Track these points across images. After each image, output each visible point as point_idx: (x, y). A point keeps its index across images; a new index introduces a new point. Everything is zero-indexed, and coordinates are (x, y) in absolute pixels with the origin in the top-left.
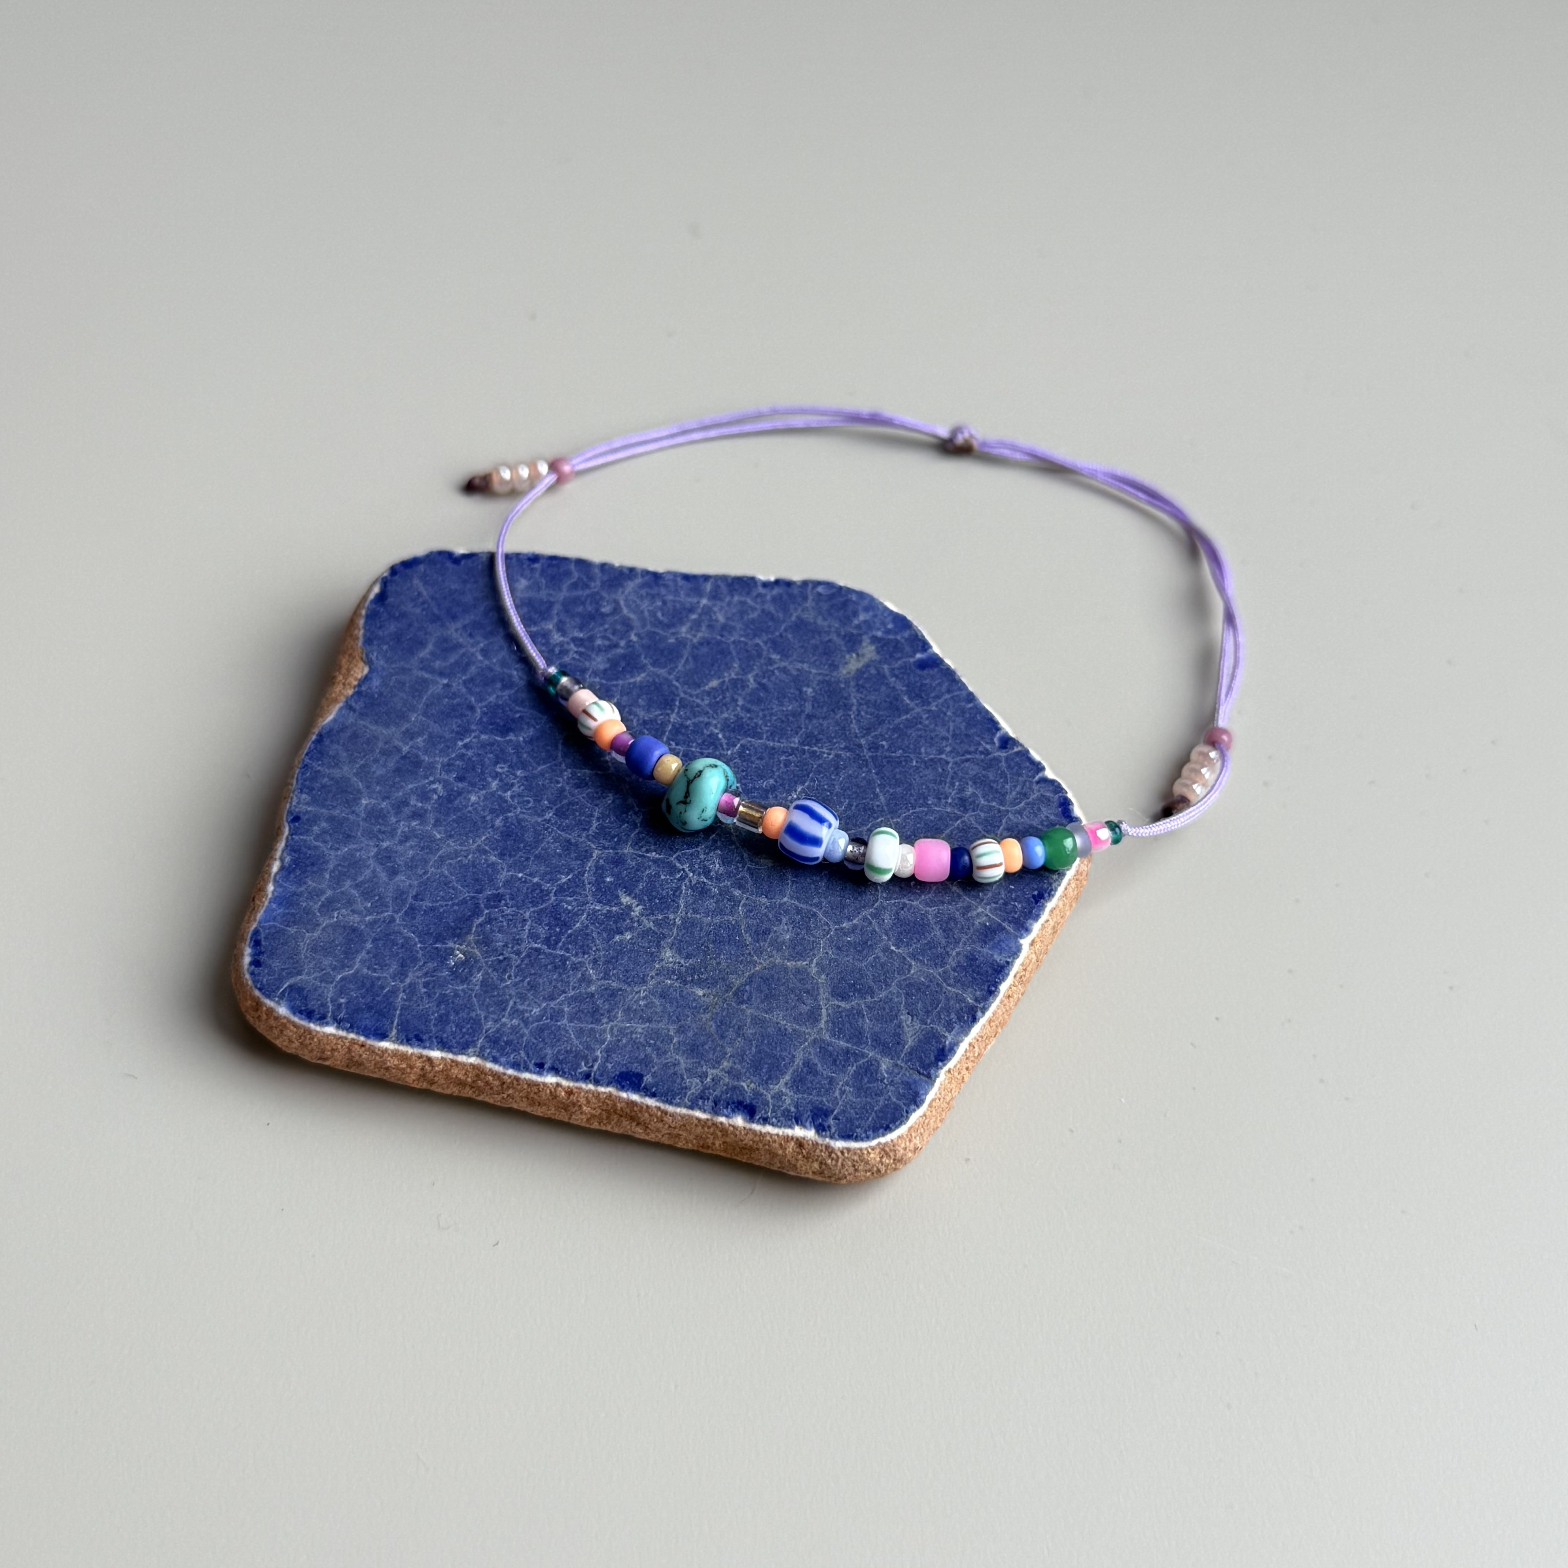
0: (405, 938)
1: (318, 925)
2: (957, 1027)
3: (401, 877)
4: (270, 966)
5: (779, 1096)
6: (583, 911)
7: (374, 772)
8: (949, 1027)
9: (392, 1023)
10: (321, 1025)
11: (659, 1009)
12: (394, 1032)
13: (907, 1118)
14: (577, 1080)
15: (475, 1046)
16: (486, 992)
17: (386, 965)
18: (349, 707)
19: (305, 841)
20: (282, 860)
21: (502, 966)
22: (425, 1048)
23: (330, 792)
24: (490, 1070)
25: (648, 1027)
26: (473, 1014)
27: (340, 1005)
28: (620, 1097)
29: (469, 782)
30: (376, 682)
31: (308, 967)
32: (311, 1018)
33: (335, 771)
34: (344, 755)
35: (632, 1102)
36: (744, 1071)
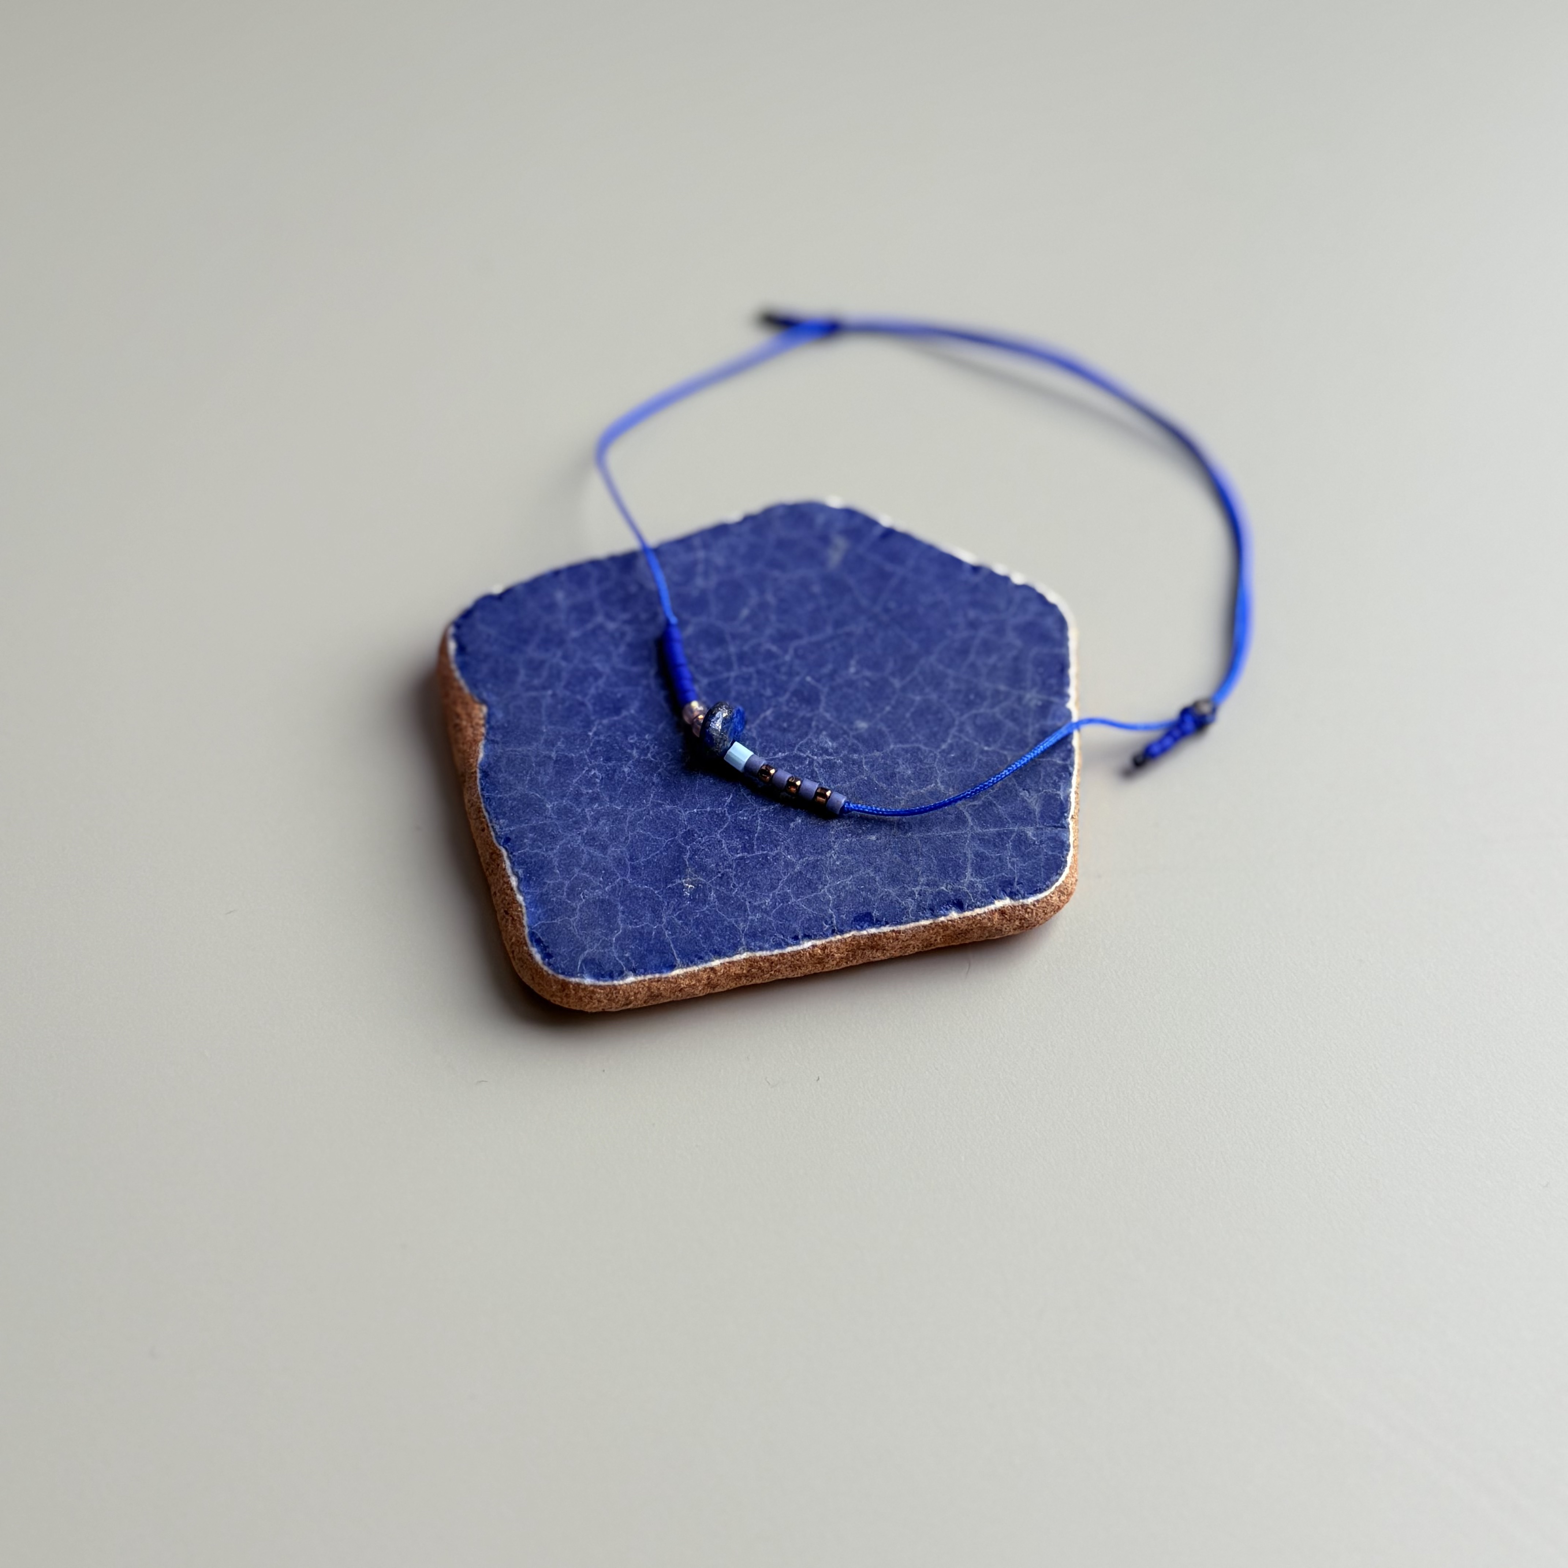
0: (642, 891)
1: (574, 909)
2: (1061, 784)
3: (611, 849)
4: (560, 954)
5: (972, 885)
6: (756, 816)
7: (542, 782)
8: (1056, 786)
9: (673, 955)
10: (623, 978)
11: (853, 862)
12: (678, 960)
13: (1066, 862)
14: (827, 936)
15: (742, 945)
16: (725, 904)
17: (642, 917)
18: (490, 741)
19: (525, 853)
20: (516, 874)
21: (724, 879)
22: (706, 962)
23: (519, 810)
24: (760, 957)
25: (854, 878)
26: (726, 923)
27: (628, 958)
28: (862, 936)
29: (616, 760)
30: (500, 715)
31: (587, 942)
32: (612, 977)
33: (513, 793)
34: (511, 778)
35: (872, 934)
36: (937, 879)
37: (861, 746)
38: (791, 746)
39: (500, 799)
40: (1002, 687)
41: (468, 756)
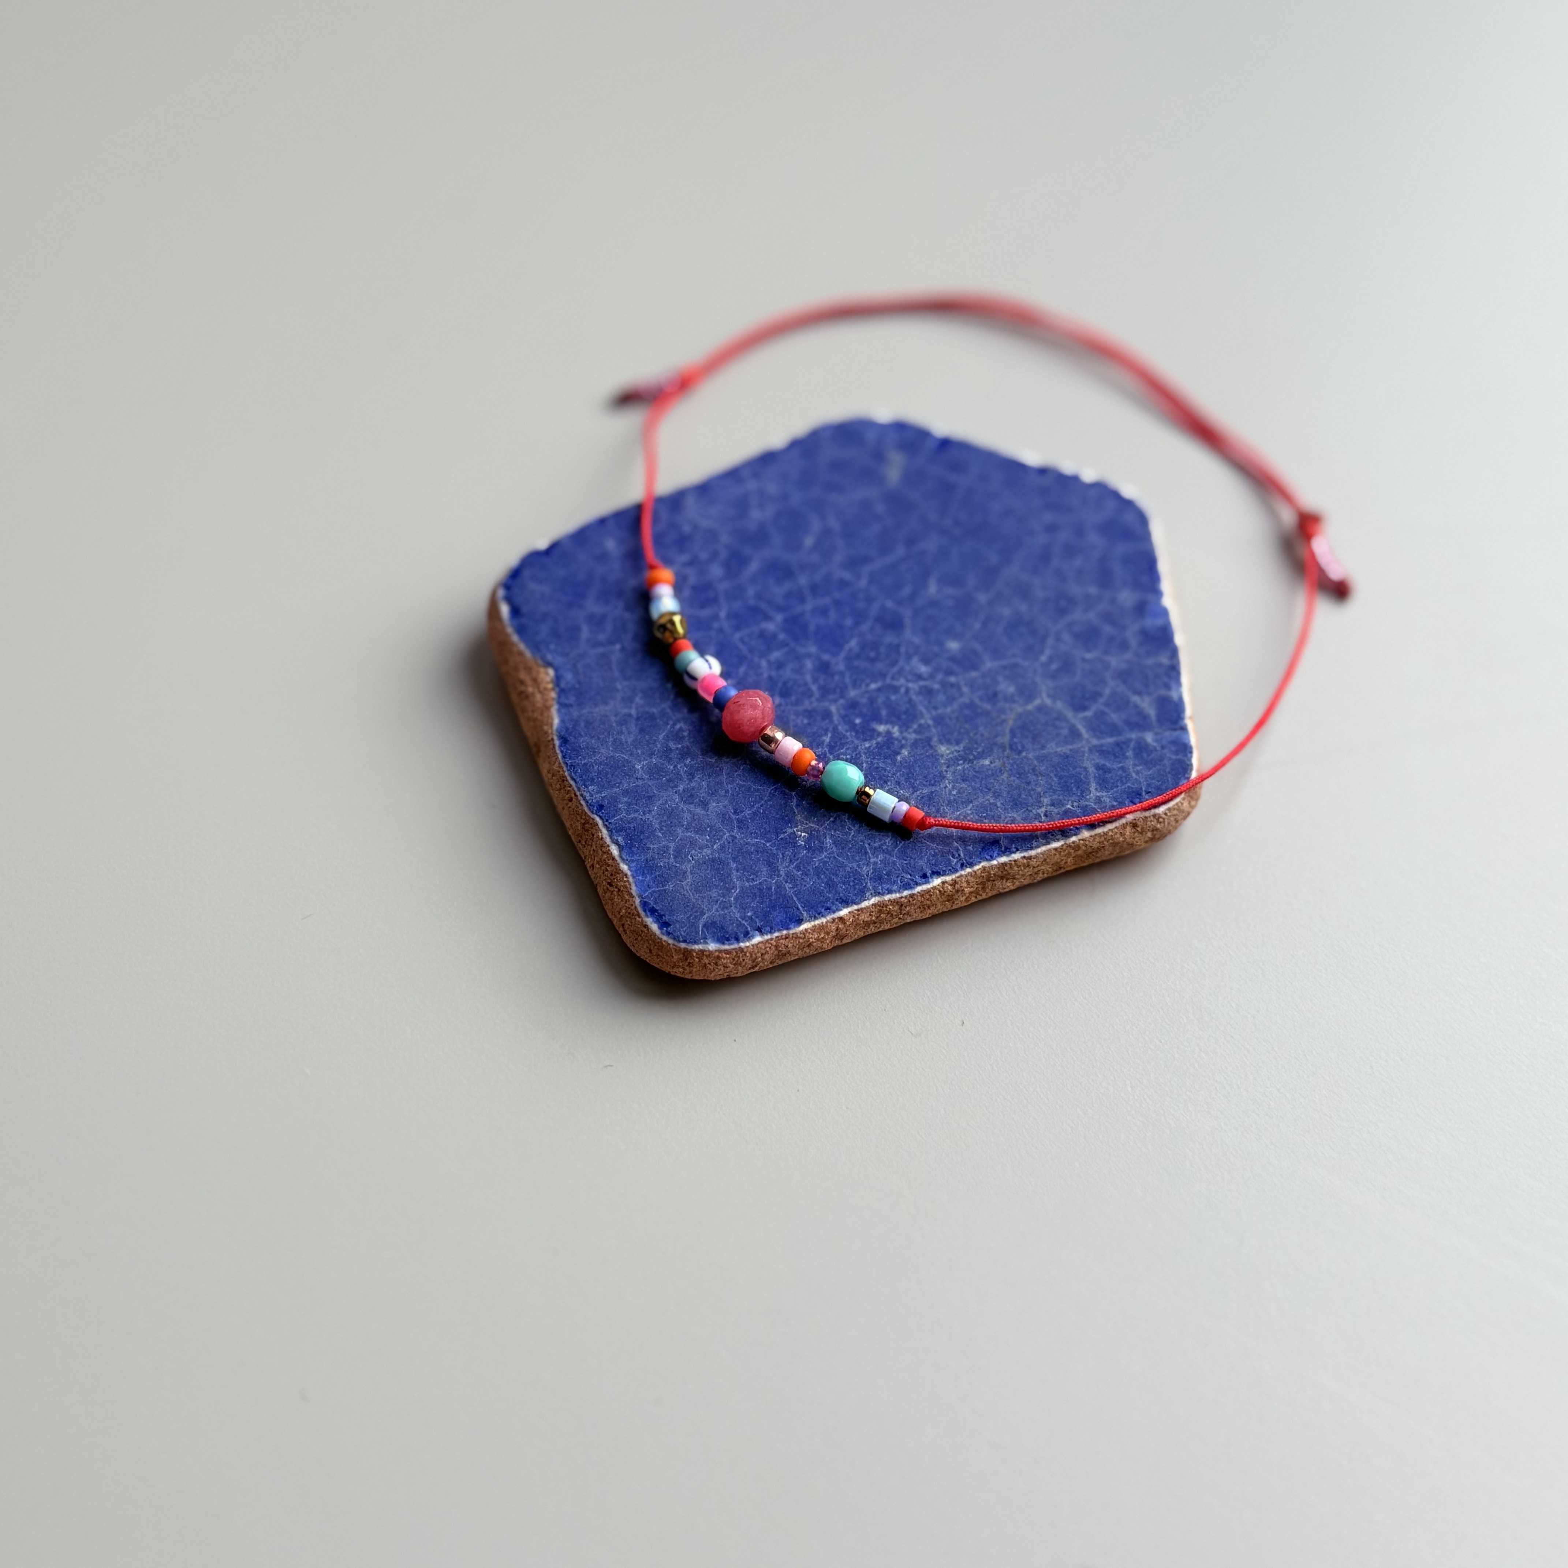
0: (753, 845)
1: (685, 873)
2: (1171, 684)
3: (713, 805)
4: (677, 921)
5: (1099, 800)
6: (859, 753)
7: (627, 742)
8: (1167, 687)
9: (798, 909)
10: (749, 939)
11: (970, 789)
12: (805, 914)
13: (1191, 765)
14: (956, 871)
15: (869, 889)
16: (843, 849)
17: (757, 872)
18: (562, 705)
19: (621, 819)
20: (616, 843)
21: (838, 823)
22: (834, 912)
23: (607, 774)
24: (890, 900)
25: (973, 806)
26: (848, 869)
27: (751, 918)
28: (992, 866)
30: (569, 676)
31: (705, 905)
32: (737, 940)
33: (598, 757)
34: (593, 741)
35: (1002, 863)
36: (1061, 797)
37: (956, 668)
38: (883, 675)
39: (585, 764)
40: (1093, 590)
41: (540, 725)
